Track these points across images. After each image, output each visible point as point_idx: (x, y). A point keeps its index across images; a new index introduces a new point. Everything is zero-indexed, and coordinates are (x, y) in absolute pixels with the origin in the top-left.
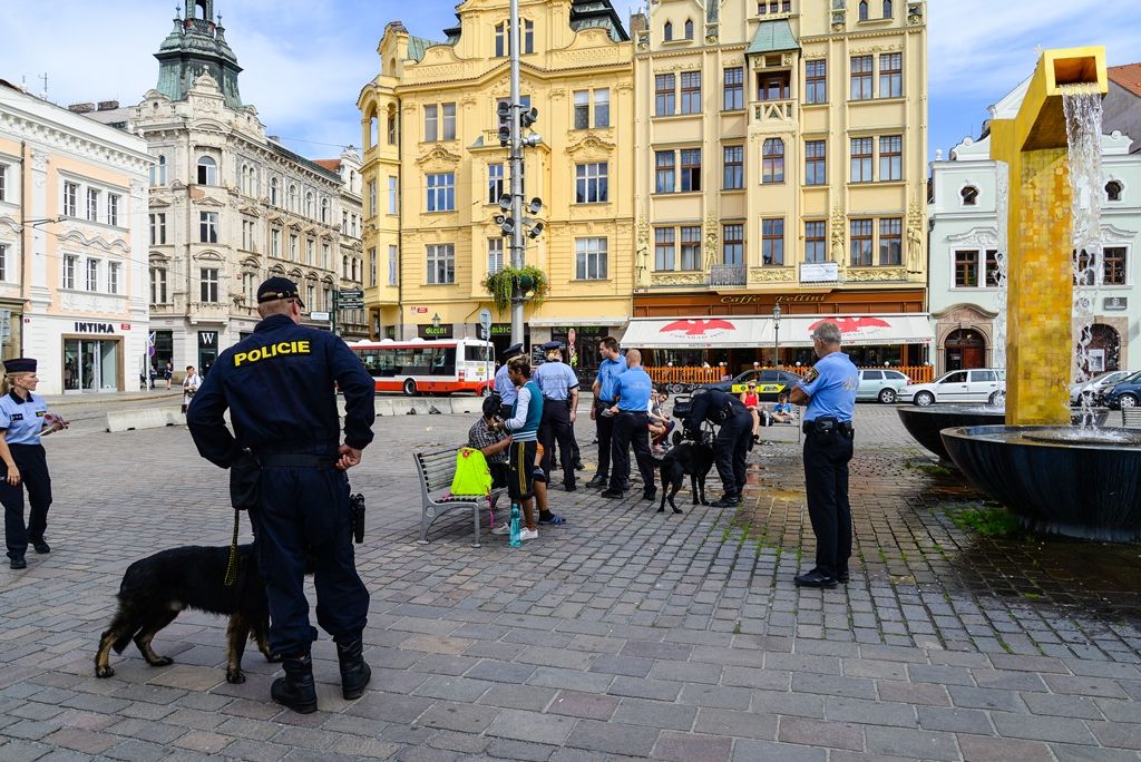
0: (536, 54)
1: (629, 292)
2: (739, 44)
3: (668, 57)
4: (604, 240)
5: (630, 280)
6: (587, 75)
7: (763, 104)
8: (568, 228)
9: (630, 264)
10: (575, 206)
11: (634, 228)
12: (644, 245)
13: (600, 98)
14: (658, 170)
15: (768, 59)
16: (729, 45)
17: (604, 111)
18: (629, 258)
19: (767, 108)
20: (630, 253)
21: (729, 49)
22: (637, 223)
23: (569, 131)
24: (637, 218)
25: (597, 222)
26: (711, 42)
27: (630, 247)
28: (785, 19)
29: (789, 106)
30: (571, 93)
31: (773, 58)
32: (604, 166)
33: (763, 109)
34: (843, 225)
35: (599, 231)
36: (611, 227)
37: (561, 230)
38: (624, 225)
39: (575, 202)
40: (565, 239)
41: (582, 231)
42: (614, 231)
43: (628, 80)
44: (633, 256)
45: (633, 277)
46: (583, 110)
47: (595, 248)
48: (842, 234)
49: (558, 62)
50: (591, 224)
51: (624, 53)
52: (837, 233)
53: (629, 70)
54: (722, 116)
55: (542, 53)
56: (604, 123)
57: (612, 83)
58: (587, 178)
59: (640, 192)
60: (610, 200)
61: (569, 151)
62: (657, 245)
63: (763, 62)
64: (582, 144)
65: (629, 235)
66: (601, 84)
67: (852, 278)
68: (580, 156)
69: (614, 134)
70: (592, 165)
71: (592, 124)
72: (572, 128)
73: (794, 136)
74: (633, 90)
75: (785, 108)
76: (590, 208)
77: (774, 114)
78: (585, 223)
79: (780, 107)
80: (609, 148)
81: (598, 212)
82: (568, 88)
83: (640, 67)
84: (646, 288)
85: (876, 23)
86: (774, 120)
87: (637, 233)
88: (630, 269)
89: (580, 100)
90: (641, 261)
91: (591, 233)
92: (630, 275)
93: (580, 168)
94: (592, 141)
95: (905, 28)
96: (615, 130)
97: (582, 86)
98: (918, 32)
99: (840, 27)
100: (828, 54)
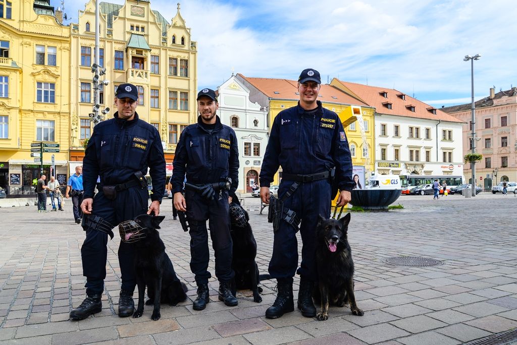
0: (14, 20)
1: (68, 149)
2: (123, 41)
3: (88, 39)
4: (53, 122)
5: (68, 143)
6: (45, 38)
7: (135, 70)
8: (32, 114)
9: (68, 135)
10: (37, 103)
11: (70, 117)
12: (75, 126)
13: (51, 51)
14: (82, 91)
15: (137, 51)
16: (119, 41)
17: (53, 58)
18: (67, 132)
19: (136, 72)
20: (67, 130)
21: (118, 42)
22: (71, 116)
23: (33, 64)
24: (72, 114)
25: (49, 113)
26: (109, 37)
27: (68, 127)
28: (143, 35)
29: (146, 73)
30: (35, 45)
31: (139, 51)
32: (53, 85)
33: (135, 72)
34: (166, 126)
35: (50, 117)
36: (57, 116)
37: (29, 115)
38: (64, 116)
39: (36, 101)
40: (30, 119)
41: (40, 116)
42: (59, 118)
43: (67, 45)
44: (69, 132)
45: (69, 142)
46: (41, 56)
47: (47, 125)
48: (166, 130)
49: (27, 28)
50: (46, 113)
51: (65, 32)
52: (164, 129)
53: (68, 41)
54: (114, 72)
55: (17, 20)
56: (54, 63)
57: (58, 45)
58: (43, 90)
59: (73, 100)
60: (56, 102)
61: (33, 74)
62: (82, 127)
63: (135, 52)
64: (41, 72)
65: (67, 121)
66: (52, 44)
67: (170, 148)
68: (39, 78)
69: (59, 70)
70: (46, 83)
71: (46, 63)
72: (35, 63)
73: (148, 86)
74: (70, 51)
75: (144, 73)
76: (44, 105)
77: (139, 75)
78: (43, 112)
79: (142, 72)
80: (56, 77)
81: (50, 108)
82: (34, 42)
83: (73, 41)
84: (77, 147)
85: (178, 46)
86: (139, 78)
87: (72, 120)
88: (67, 138)
89: (40, 50)
90: (74, 134)
91: (46, 118)
92: (68, 140)
93: (39, 84)
94: (47, 72)
95: (189, 50)
96: (60, 68)
97: (41, 43)
98: (195, 53)
99: (165, 44)
100: (160, 54)
